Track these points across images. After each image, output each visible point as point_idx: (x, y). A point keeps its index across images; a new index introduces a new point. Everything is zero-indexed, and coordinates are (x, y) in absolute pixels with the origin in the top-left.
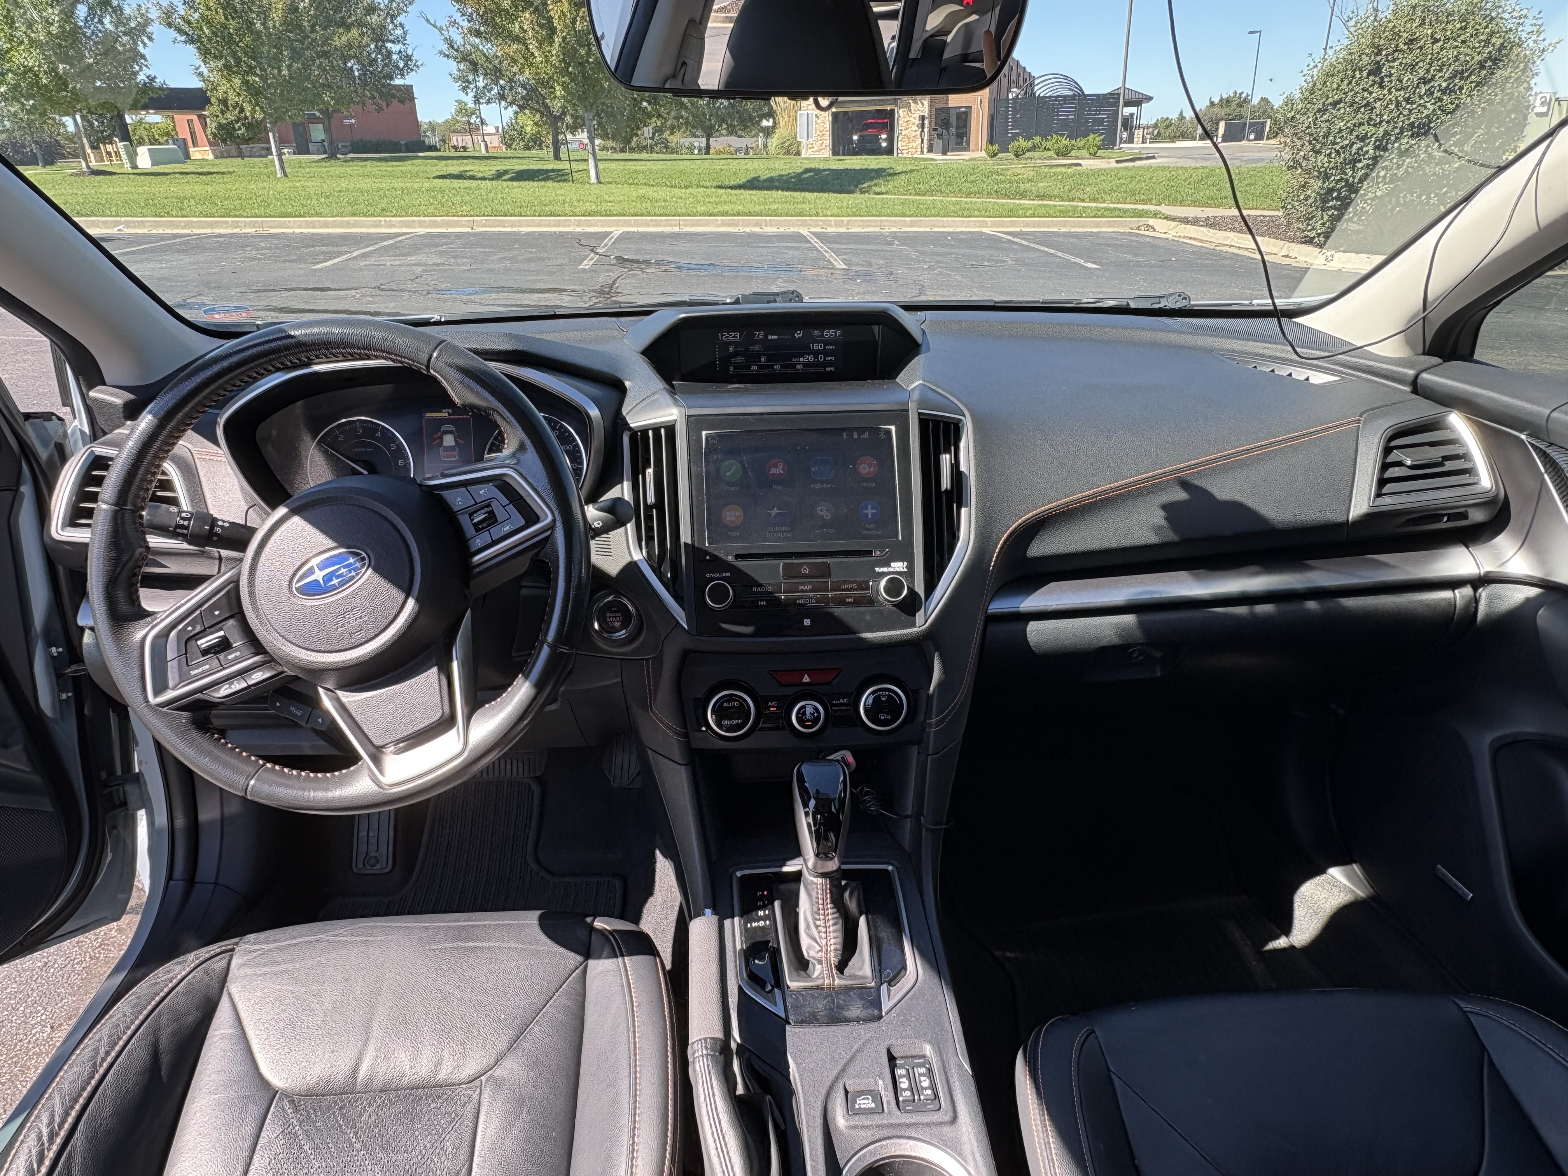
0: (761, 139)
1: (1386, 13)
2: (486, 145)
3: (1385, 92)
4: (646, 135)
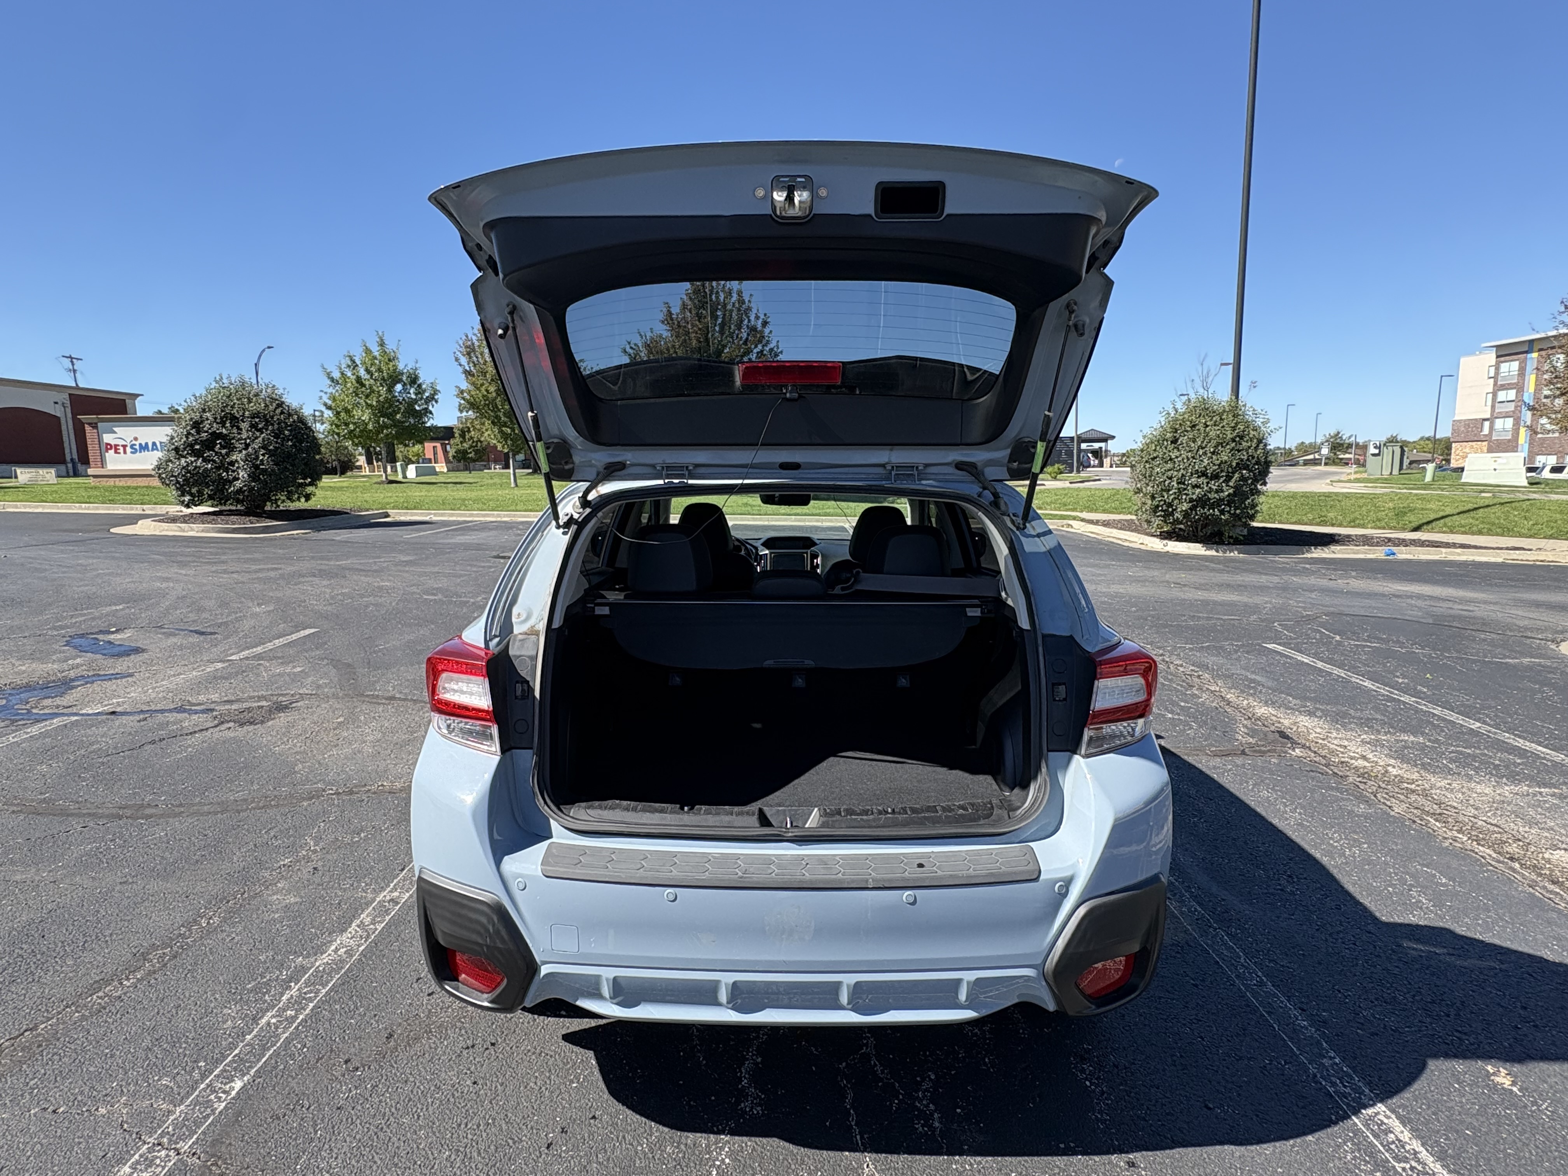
1: (1179, 410)
3: (1181, 453)
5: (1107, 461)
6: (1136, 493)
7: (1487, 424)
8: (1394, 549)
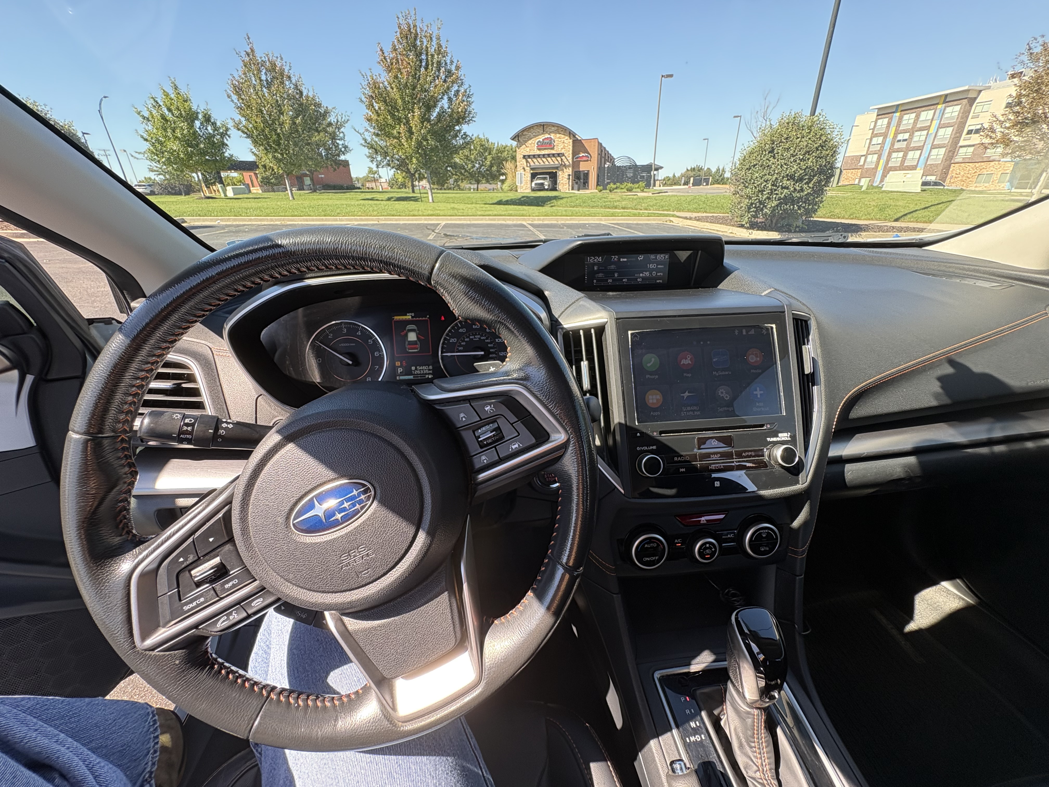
0: (500, 185)
1: (775, 126)
2: (382, 187)
3: (776, 160)
4: (451, 183)
5: (657, 183)
6: (734, 194)
7: (863, 158)
8: (898, 234)
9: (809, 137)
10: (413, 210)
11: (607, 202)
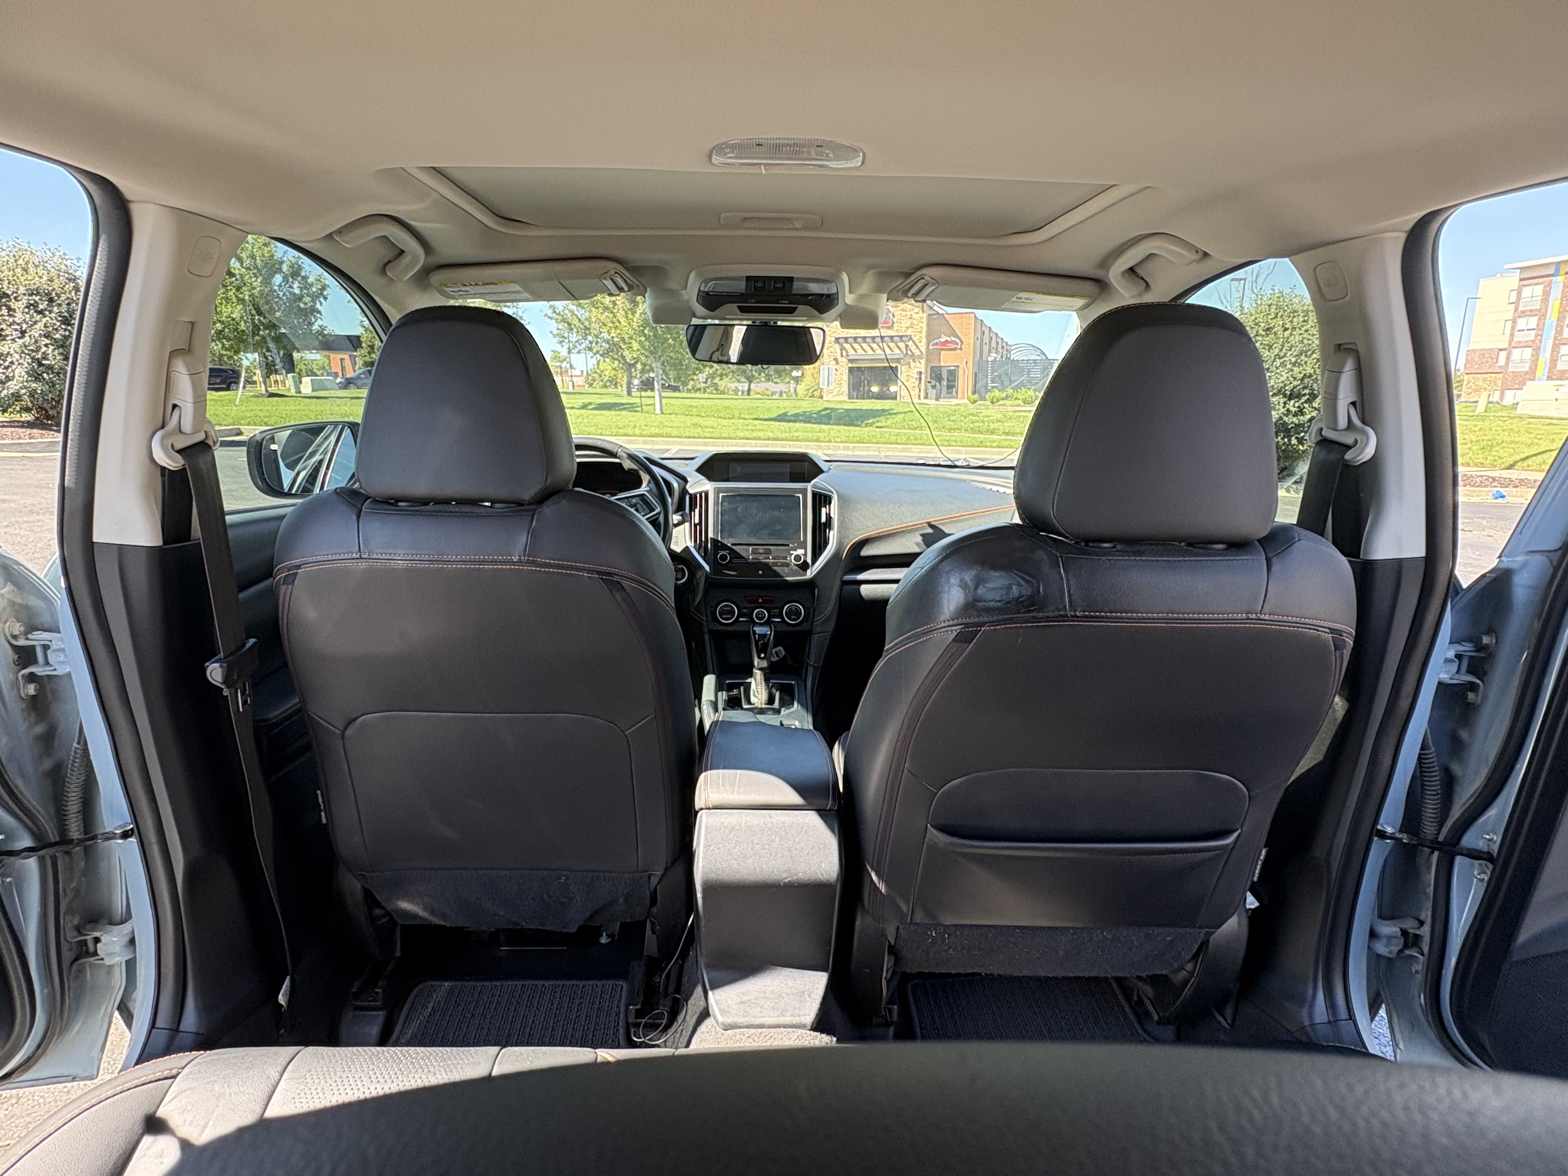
0: (793, 384)
2: (573, 384)
4: (701, 380)
7: (1503, 355)
8: (1502, 490)
9: (1305, 328)
10: (624, 426)
11: (978, 421)
